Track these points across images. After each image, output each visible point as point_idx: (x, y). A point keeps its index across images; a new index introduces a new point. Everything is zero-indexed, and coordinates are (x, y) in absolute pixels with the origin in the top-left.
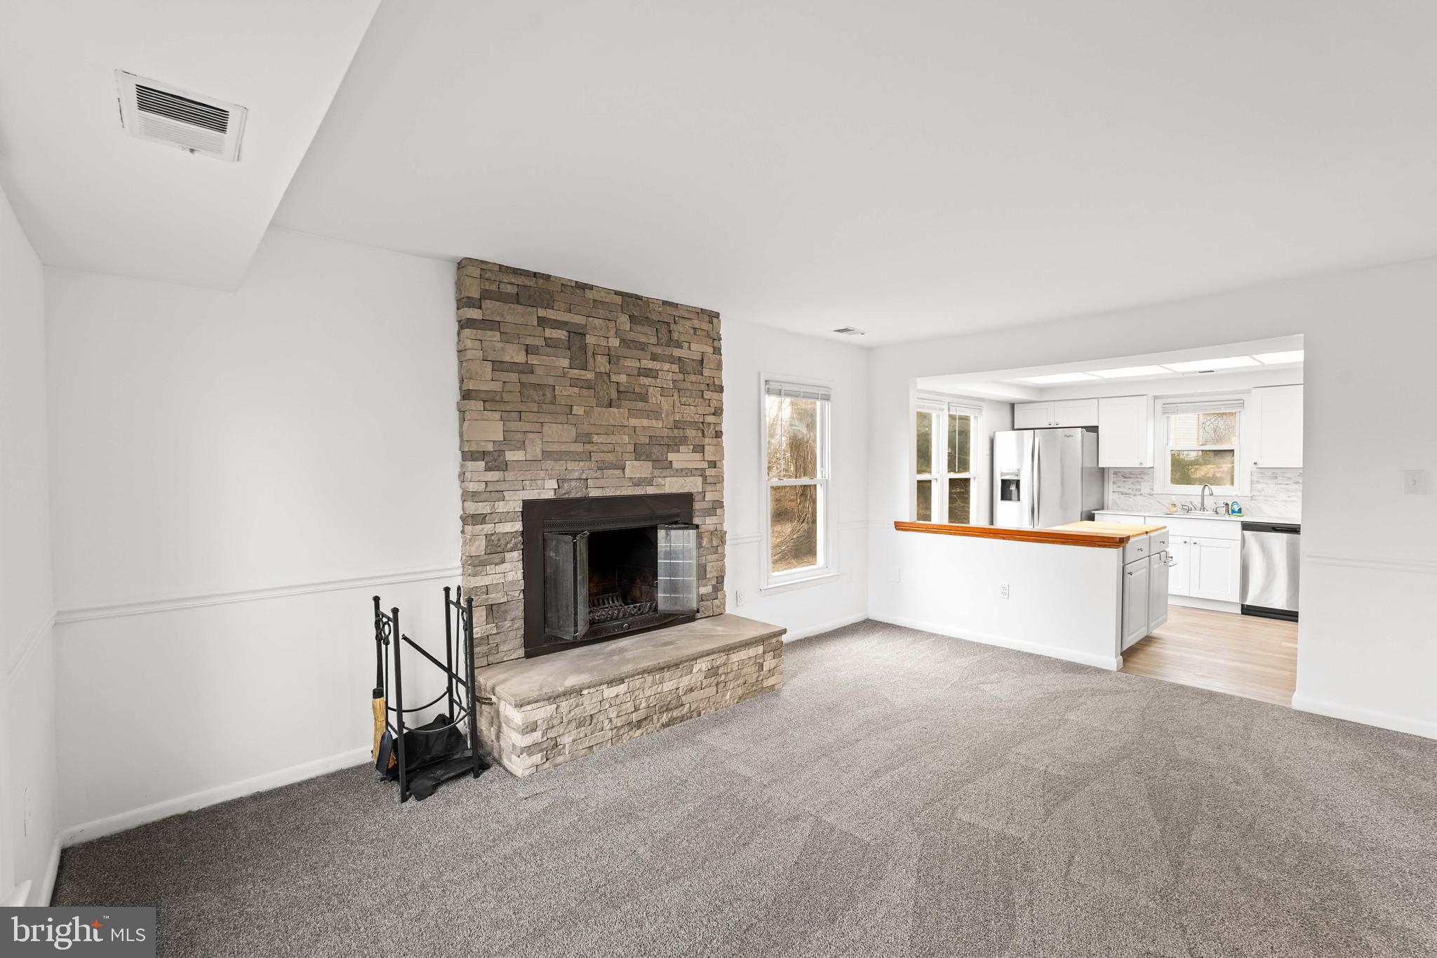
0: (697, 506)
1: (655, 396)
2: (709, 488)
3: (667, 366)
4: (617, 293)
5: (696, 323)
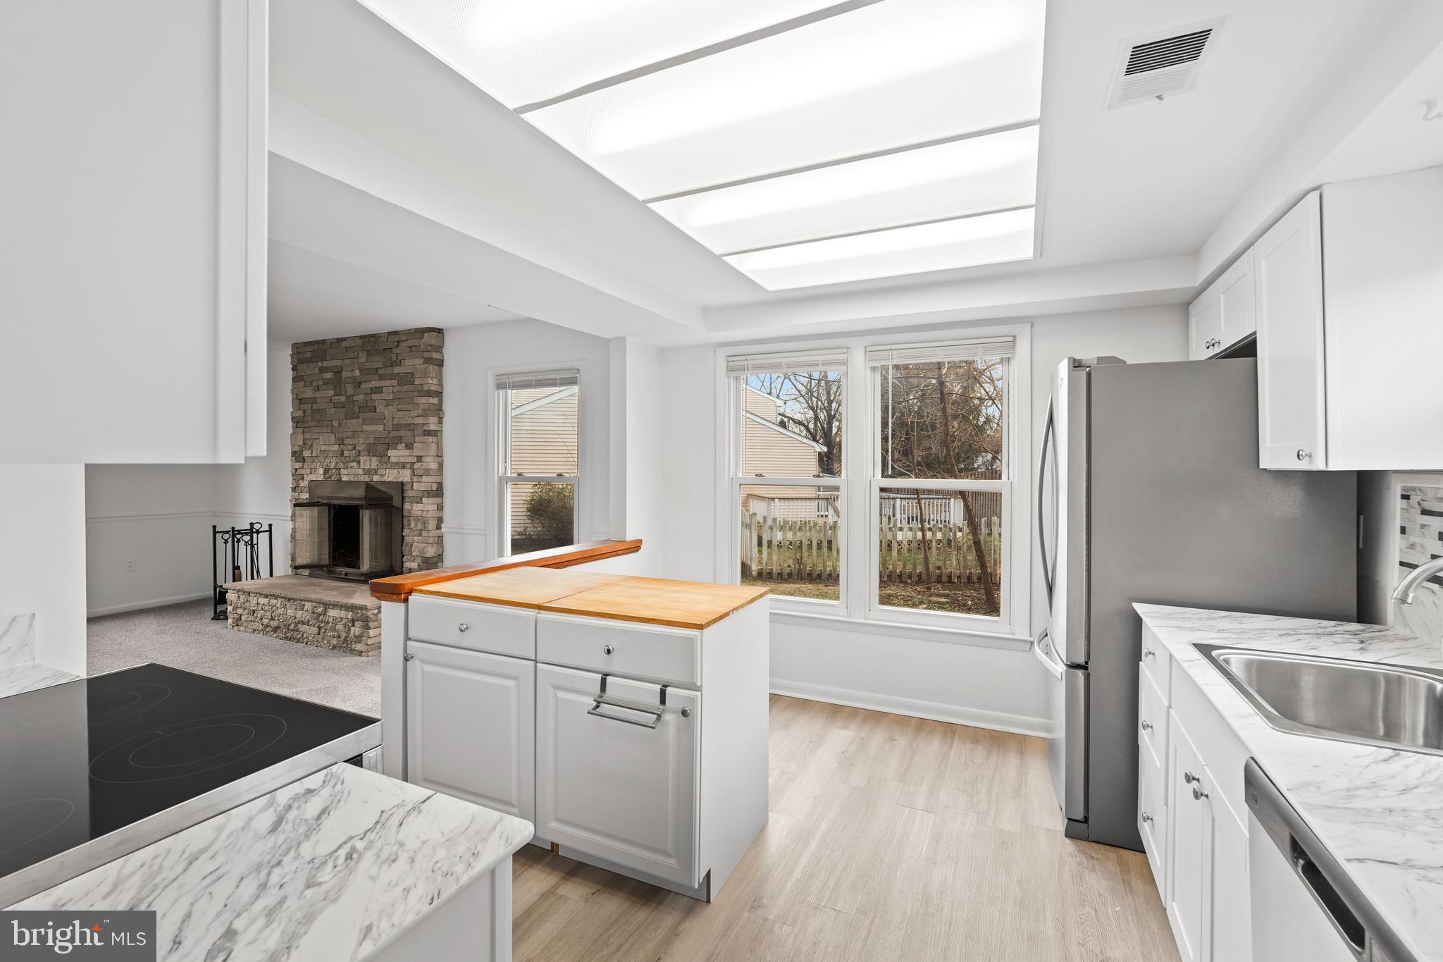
0: (409, 493)
1: (380, 408)
2: (414, 480)
3: (388, 383)
4: (360, 338)
5: (410, 343)
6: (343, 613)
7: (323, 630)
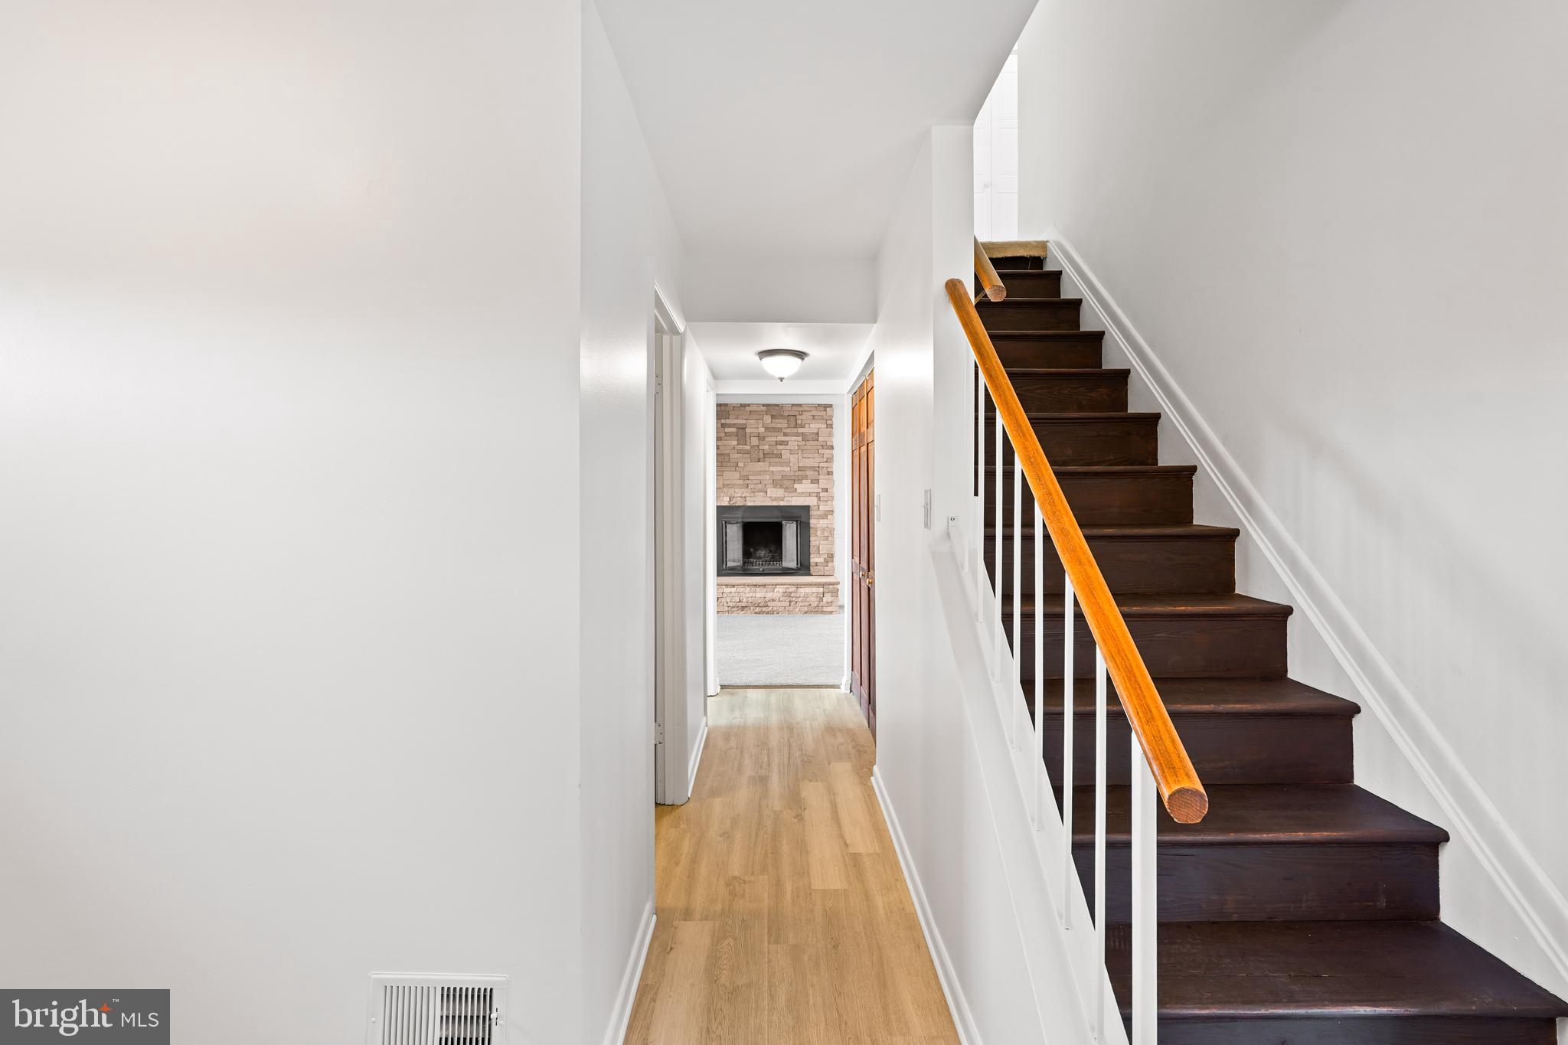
0: (812, 513)
1: (786, 455)
2: (821, 503)
3: (794, 438)
4: (763, 405)
5: (814, 413)
6: (814, 590)
7: (792, 603)
